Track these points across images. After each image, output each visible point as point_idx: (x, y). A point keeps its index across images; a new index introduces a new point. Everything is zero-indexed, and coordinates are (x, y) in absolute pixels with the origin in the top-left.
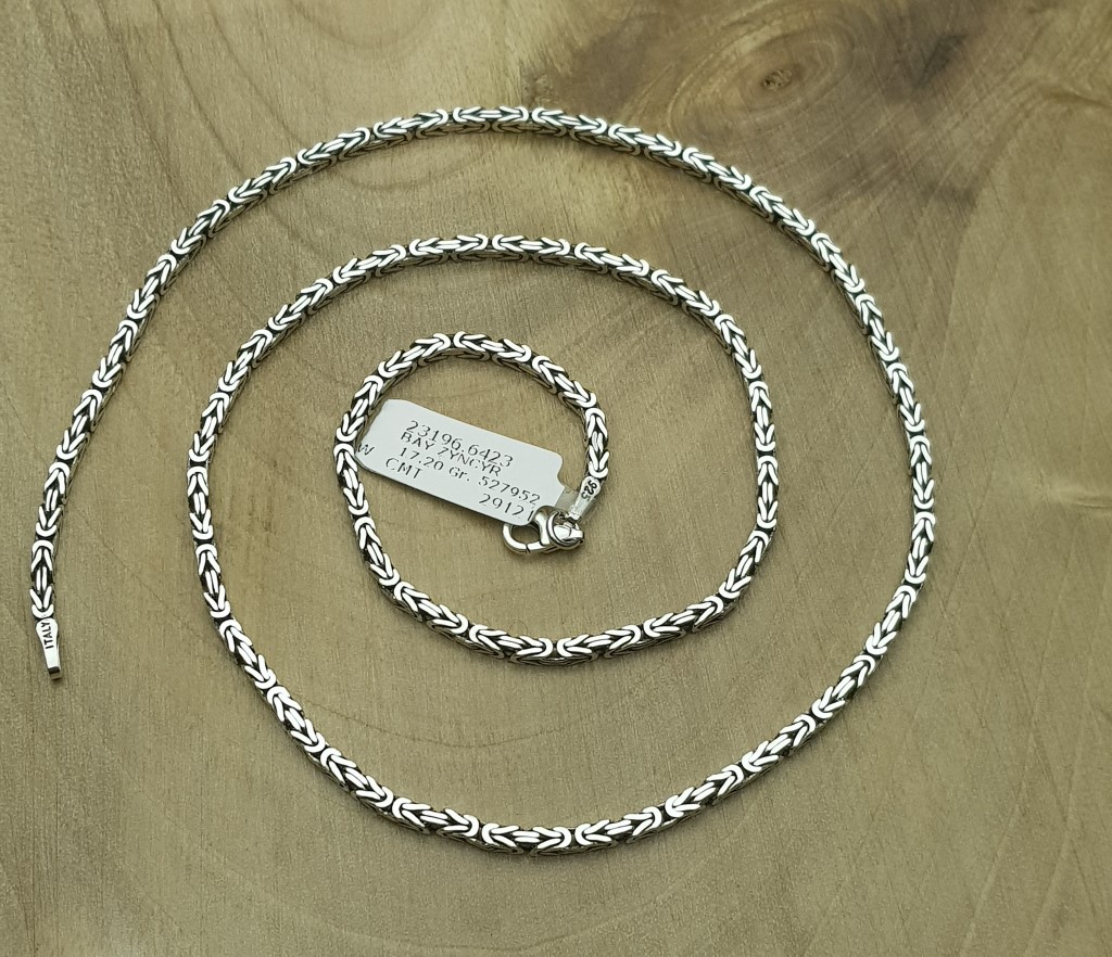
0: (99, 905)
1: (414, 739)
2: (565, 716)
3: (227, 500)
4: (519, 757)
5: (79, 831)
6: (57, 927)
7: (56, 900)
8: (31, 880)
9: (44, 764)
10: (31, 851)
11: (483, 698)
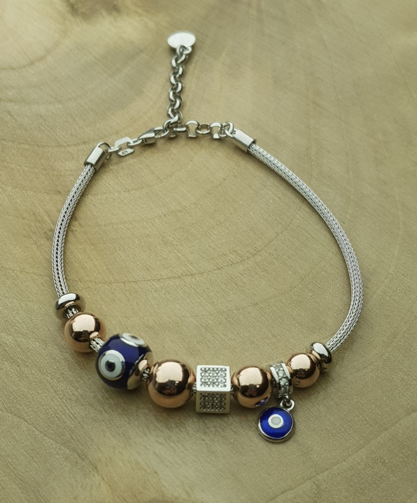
0: (115, 427)
1: (219, 269)
2: (284, 223)
3: (46, 218)
4: (276, 250)
5: (78, 399)
6: (100, 450)
7: (90, 437)
8: (68, 435)
9: (36, 378)
10: (58, 422)
11: (238, 236)
